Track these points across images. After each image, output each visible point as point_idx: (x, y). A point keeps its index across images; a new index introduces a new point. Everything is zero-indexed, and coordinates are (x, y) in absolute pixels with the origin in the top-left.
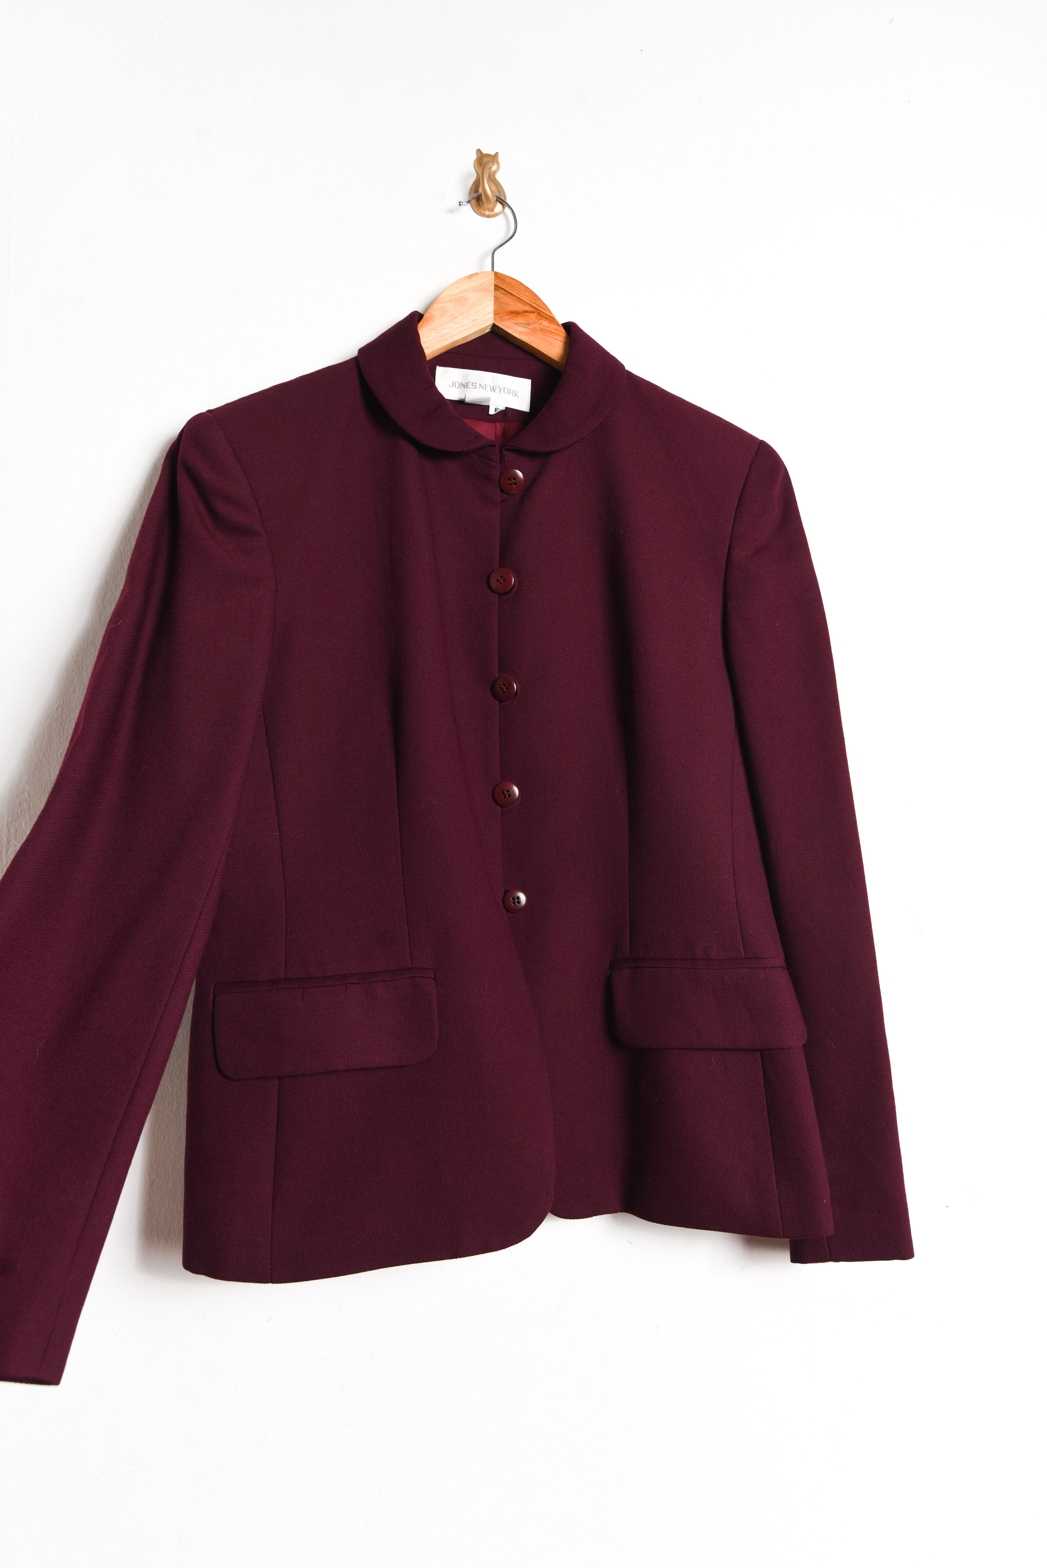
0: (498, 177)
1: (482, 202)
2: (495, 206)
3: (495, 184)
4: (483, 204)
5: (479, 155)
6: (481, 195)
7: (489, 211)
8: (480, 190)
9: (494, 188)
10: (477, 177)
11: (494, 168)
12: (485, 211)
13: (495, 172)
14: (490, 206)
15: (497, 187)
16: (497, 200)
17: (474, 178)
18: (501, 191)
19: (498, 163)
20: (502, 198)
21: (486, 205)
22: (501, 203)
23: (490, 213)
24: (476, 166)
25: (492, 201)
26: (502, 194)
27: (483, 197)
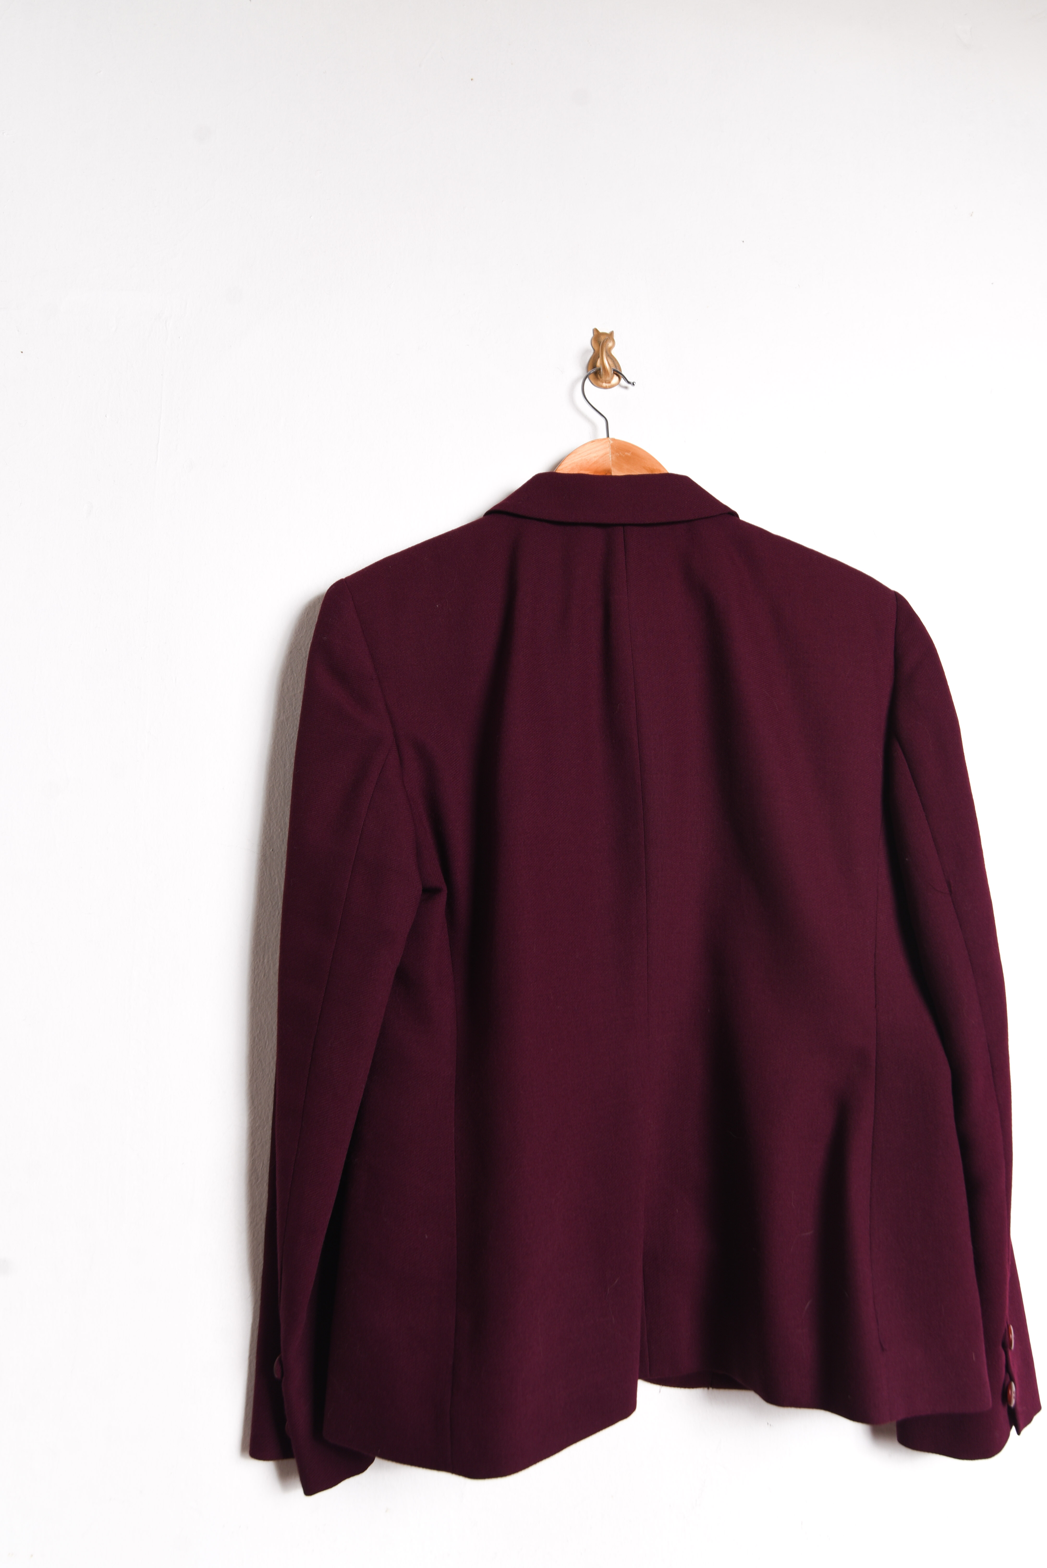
0: (614, 352)
1: (600, 375)
2: (612, 378)
3: (611, 359)
4: (601, 377)
5: (596, 333)
6: (600, 369)
7: (606, 383)
8: (599, 364)
9: (611, 363)
10: (594, 353)
11: (610, 344)
12: (603, 383)
13: (611, 348)
14: (608, 379)
15: (613, 361)
16: (614, 373)
17: (591, 354)
18: (617, 365)
19: (613, 341)
20: (619, 371)
21: (603, 378)
22: (617, 375)
23: (607, 385)
24: (593, 343)
25: (610, 374)
26: (618, 368)
27: (601, 370)
